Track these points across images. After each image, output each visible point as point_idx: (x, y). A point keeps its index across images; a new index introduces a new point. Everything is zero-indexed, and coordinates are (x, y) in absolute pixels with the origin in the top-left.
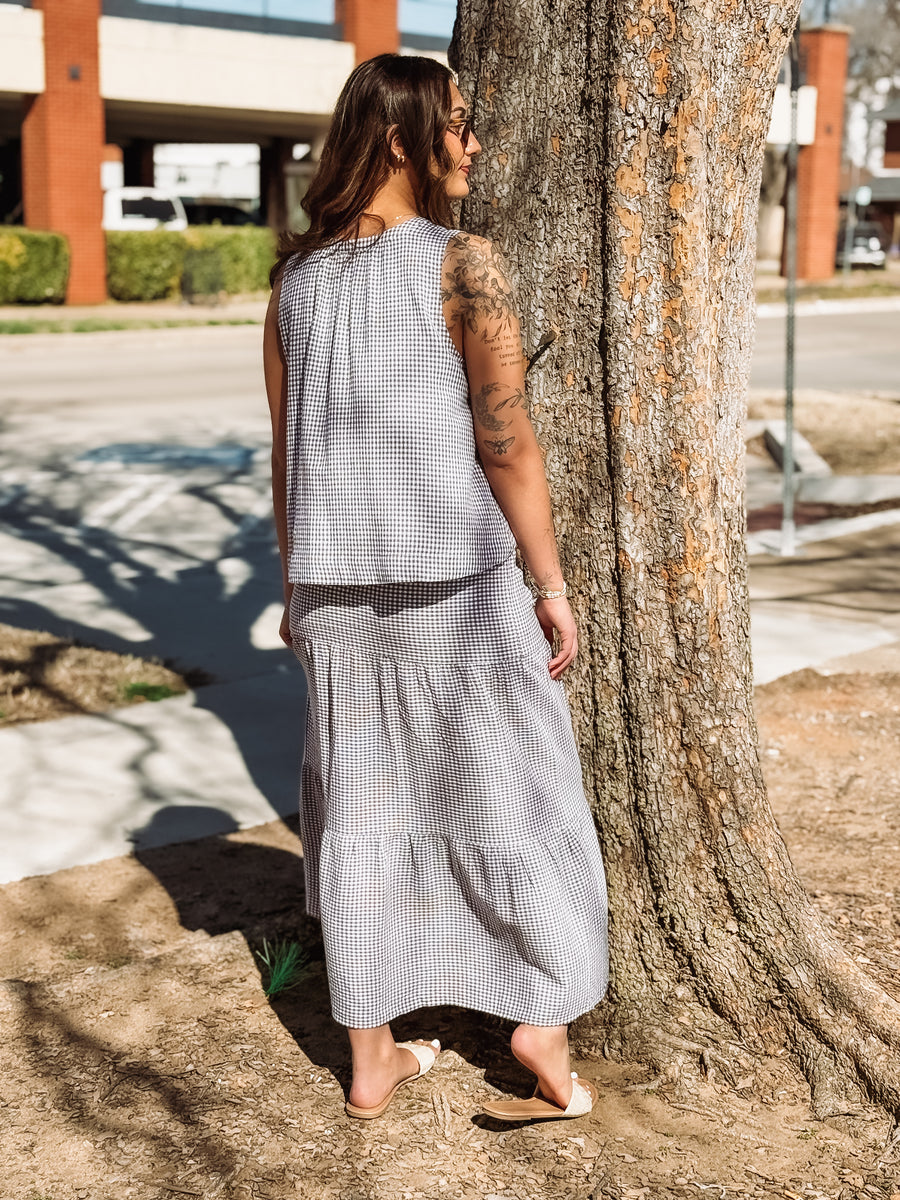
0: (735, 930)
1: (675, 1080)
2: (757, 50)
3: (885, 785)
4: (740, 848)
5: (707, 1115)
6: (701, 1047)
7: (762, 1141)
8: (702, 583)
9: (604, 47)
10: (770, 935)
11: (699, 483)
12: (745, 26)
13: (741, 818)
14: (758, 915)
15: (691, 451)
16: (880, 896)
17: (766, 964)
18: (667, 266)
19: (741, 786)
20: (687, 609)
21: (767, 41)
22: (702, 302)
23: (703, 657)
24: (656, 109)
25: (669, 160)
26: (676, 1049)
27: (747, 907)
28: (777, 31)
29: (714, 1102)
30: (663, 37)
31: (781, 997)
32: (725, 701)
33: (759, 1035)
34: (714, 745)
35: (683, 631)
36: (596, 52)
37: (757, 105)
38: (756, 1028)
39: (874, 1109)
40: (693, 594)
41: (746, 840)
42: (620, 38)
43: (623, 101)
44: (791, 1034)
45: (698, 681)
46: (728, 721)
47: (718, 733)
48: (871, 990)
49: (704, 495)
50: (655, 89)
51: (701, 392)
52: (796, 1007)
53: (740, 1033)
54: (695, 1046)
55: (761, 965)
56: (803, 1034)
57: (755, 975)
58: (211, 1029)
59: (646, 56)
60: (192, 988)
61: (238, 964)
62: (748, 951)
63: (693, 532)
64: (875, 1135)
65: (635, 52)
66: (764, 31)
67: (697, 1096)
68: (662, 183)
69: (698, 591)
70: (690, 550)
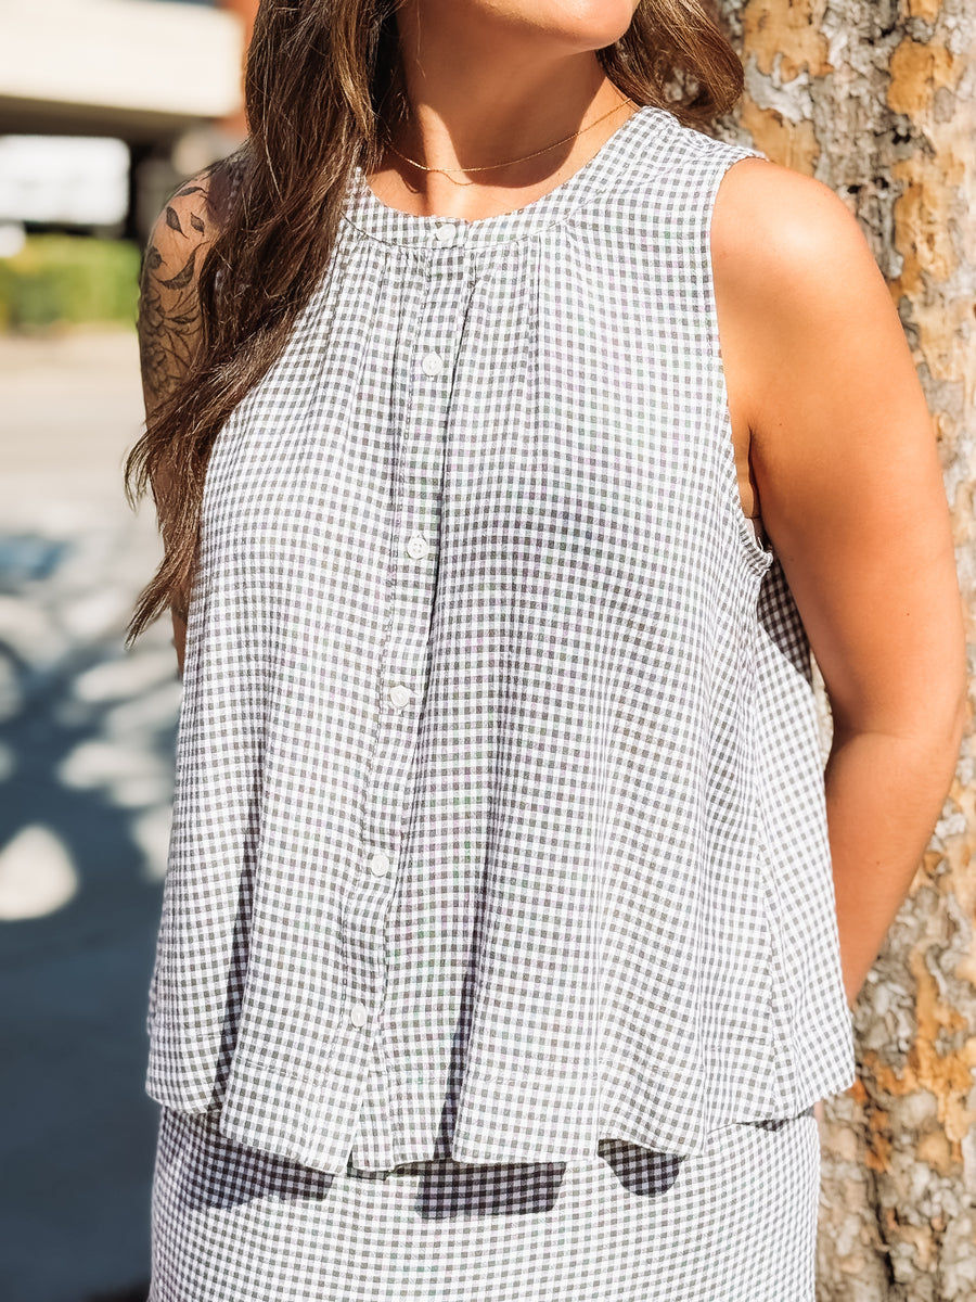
8: (958, 1123)
20: (918, 1189)
35: (906, 1249)
40: (933, 1150)
63: (936, 984)
68: (871, 42)
69: (950, 1143)
70: (926, 1031)
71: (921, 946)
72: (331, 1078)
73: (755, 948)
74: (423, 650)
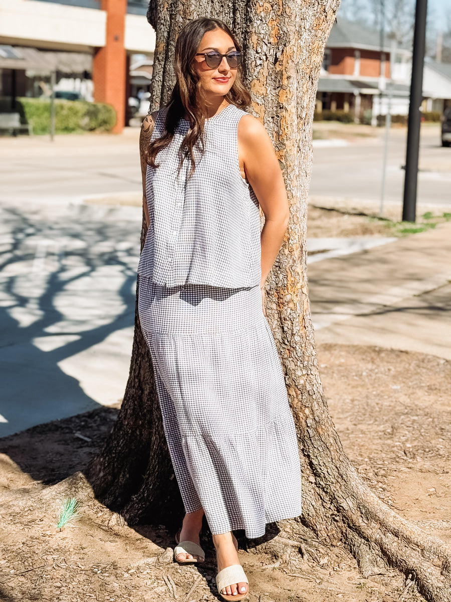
0: (314, 481)
1: (287, 562)
2: (321, 21)
3: (343, 403)
4: (316, 438)
5: (308, 579)
6: (299, 543)
7: (339, 590)
8: (296, 300)
9: (244, 17)
10: (333, 483)
11: (294, 247)
12: (315, 9)
13: (316, 422)
14: (326, 473)
15: (290, 230)
16: (362, 460)
17: (331, 499)
18: (278, 133)
19: (316, 406)
20: (288, 313)
21: (326, 17)
22: (295, 152)
23: (297, 338)
24: (272, 51)
25: (279, 78)
26: (286, 545)
27: (320, 469)
28: (331, 12)
29: (310, 572)
30: (276, 13)
31: (338, 515)
32: (308, 361)
33: (328, 535)
34: (302, 384)
35: (286, 325)
36: (239, 19)
37: (320, 50)
38: (326, 532)
39: (393, 570)
40: (291, 305)
41: (319, 434)
42: (253, 12)
43: (255, 46)
44: (344, 535)
45: (294, 351)
46: (309, 372)
47: (305, 378)
48: (386, 509)
49: (296, 253)
50: (271, 40)
51: (295, 199)
52: (346, 519)
53: (317, 535)
54: (296, 543)
55: (328, 499)
56: (351, 534)
57: (325, 504)
58: (32, 548)
59: (267, 22)
60: (13, 526)
61: (36, 511)
62: (321, 492)
63: (291, 273)
64: (396, 584)
65: (261, 20)
66: (325, 12)
67: (301, 569)
68: (275, 89)
69: (294, 304)
70: (290, 282)
71: (288, 266)
72: (164, 270)
73: (248, 256)
74: (184, 197)
